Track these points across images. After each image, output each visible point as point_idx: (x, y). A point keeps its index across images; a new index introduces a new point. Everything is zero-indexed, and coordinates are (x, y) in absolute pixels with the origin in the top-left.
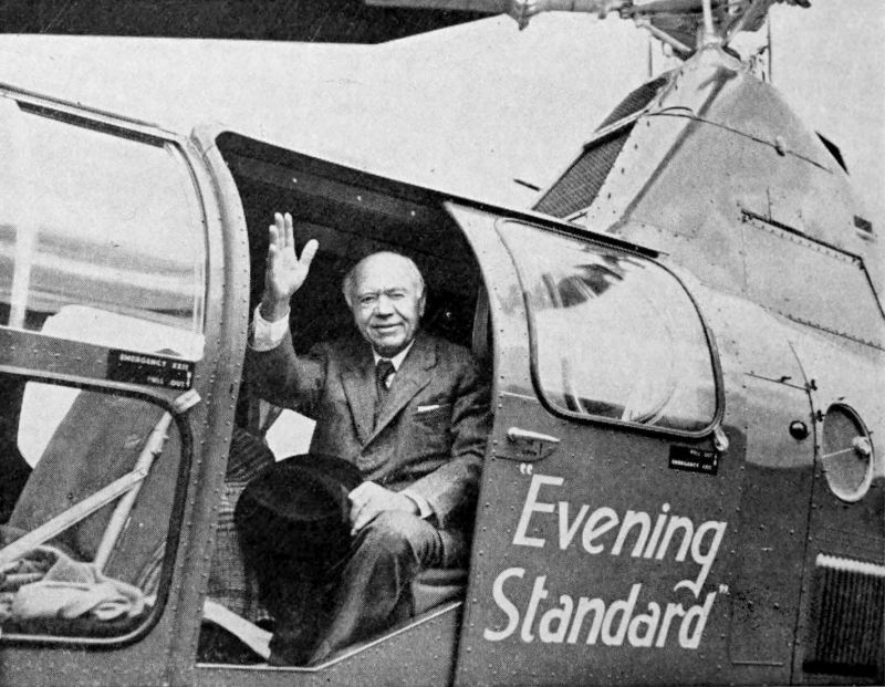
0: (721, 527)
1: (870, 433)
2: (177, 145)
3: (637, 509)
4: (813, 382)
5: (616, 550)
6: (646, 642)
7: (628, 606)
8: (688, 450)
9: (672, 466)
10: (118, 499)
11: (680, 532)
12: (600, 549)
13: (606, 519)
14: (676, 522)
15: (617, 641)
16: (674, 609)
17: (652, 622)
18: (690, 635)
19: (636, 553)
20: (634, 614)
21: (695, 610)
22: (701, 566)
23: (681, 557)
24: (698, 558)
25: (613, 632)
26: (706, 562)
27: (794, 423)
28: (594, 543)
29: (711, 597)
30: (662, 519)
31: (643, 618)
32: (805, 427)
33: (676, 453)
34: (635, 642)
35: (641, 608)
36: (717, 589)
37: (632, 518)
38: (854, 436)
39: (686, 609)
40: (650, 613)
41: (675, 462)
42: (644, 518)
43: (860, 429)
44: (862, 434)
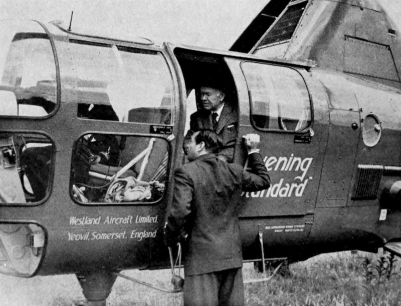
0: (310, 160)
1: (381, 123)
2: (161, 52)
3: (283, 156)
4: (361, 109)
5: (276, 169)
6: (285, 195)
7: (279, 185)
8: (301, 137)
9: (295, 142)
10: (144, 157)
11: (297, 162)
12: (271, 169)
13: (273, 160)
14: (296, 159)
15: (276, 196)
16: (294, 185)
17: (287, 189)
18: (299, 192)
19: (282, 169)
20: (282, 187)
21: (301, 185)
22: (303, 172)
23: (297, 169)
24: (302, 169)
25: (274, 193)
26: (305, 170)
27: (353, 124)
28: (269, 167)
29: (306, 181)
30: (291, 159)
31: (284, 188)
32: (357, 125)
33: (296, 138)
34: (281, 195)
35: (283, 186)
36: (308, 178)
37: (281, 159)
38: (375, 124)
39: (298, 184)
40: (286, 187)
41: (296, 141)
42: (285, 159)
43: (377, 122)
44: (378, 124)
